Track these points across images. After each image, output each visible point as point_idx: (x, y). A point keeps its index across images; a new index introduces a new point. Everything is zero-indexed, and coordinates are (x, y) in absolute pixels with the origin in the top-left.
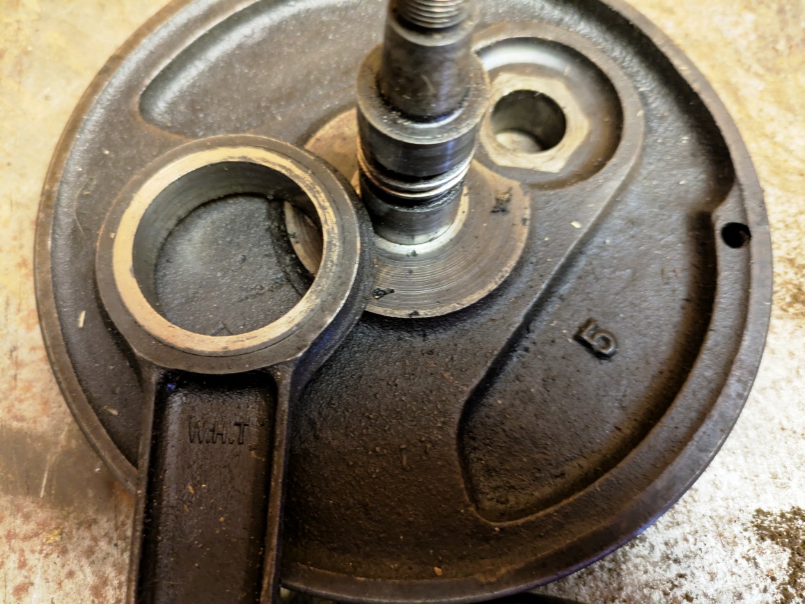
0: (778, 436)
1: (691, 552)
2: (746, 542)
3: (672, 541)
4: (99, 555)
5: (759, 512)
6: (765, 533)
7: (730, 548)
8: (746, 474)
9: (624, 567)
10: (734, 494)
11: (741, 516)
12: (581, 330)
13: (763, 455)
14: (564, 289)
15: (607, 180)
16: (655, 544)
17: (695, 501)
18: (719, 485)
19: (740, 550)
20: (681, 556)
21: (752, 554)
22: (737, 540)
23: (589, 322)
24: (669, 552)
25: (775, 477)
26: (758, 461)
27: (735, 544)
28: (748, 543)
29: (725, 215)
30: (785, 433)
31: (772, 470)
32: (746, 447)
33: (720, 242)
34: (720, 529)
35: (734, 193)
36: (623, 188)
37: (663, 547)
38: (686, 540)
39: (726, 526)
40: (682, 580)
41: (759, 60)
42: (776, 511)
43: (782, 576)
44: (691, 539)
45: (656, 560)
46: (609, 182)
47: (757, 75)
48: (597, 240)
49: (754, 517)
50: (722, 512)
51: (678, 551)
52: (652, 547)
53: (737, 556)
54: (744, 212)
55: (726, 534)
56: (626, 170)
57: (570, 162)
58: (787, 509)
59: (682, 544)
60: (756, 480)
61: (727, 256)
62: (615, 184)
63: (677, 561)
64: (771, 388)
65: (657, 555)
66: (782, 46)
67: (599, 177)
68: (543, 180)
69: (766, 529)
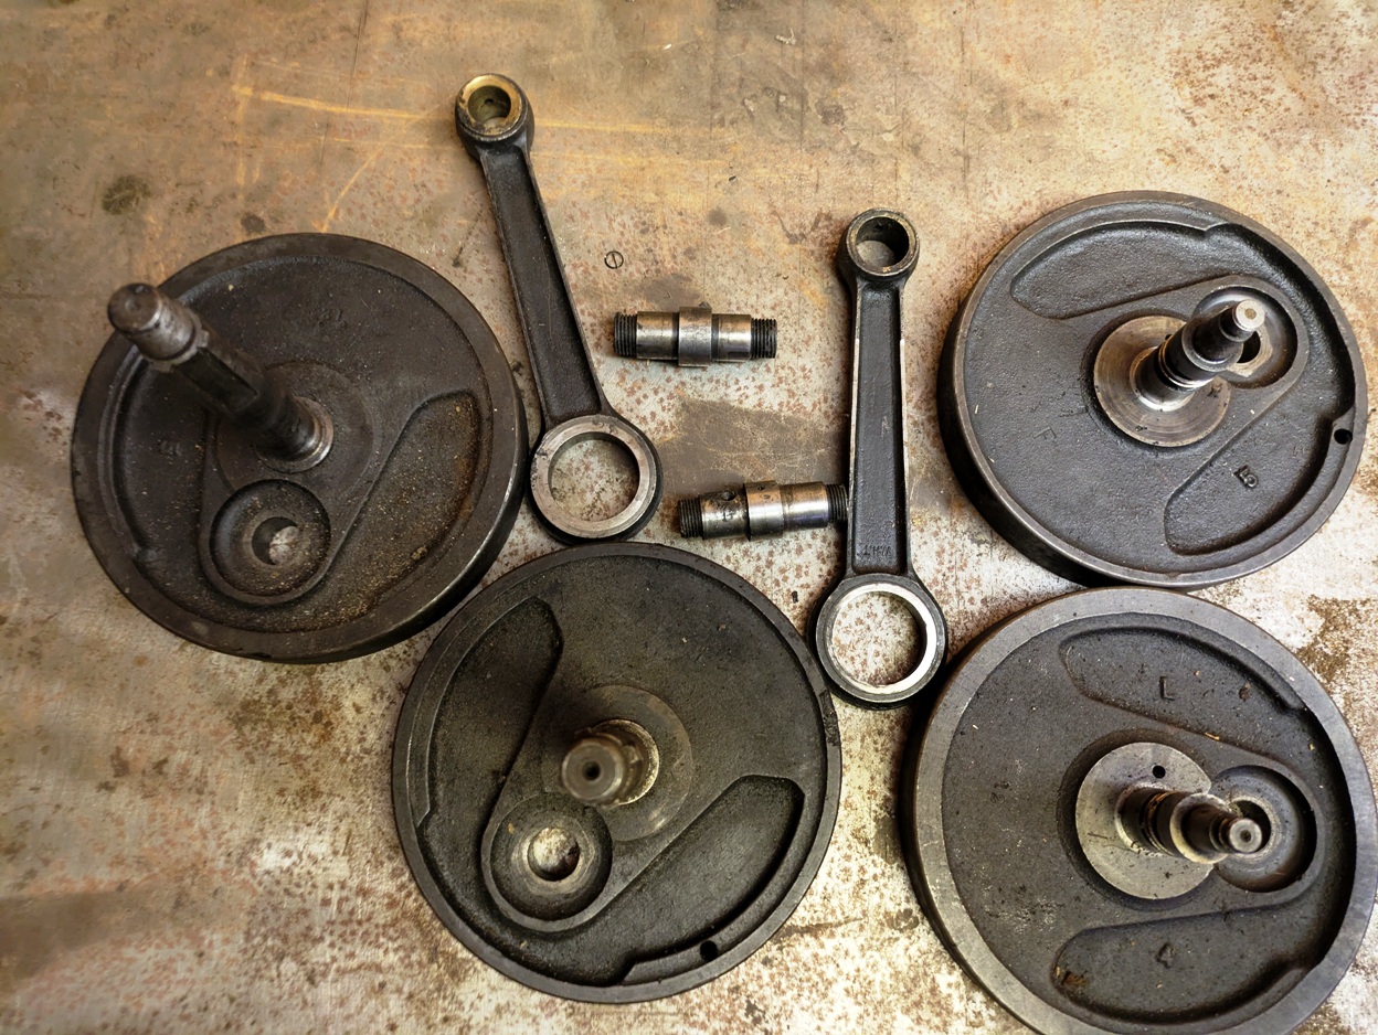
4: (940, 536)
5: (1313, 596)
6: (1312, 607)
7: (1291, 611)
11: (1302, 596)
12: (1240, 471)
14: (1235, 447)
15: (1277, 389)
19: (1295, 613)
21: (1302, 616)
22: (1295, 607)
23: (1245, 467)
25: (1328, 580)
26: (1320, 570)
27: (1294, 609)
28: (1302, 610)
29: (1340, 424)
33: (1333, 438)
35: (1350, 412)
36: (1285, 396)
39: (1291, 599)
42: (1322, 598)
43: (1316, 631)
46: (1277, 391)
48: (1261, 423)
49: (1309, 598)
51: (1261, 606)
54: (1352, 424)
55: (1290, 603)
56: (1289, 385)
57: (1255, 373)
58: (1330, 598)
61: (1334, 447)
62: (1281, 393)
65: (1248, 604)
67: (1273, 386)
68: (1238, 380)
69: (1314, 606)
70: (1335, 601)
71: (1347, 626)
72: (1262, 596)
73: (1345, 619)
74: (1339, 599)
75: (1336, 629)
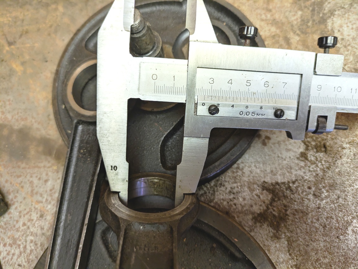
0: (276, 159)
1: (239, 191)
2: (258, 190)
3: (233, 187)
5: (264, 182)
7: (252, 191)
8: (262, 169)
9: (216, 193)
10: (257, 175)
11: (257, 182)
13: (270, 164)
16: (227, 187)
17: (243, 176)
18: (252, 172)
20: (235, 192)
21: (259, 194)
22: (254, 189)
24: (231, 190)
25: (272, 172)
26: (267, 166)
27: (254, 191)
30: (279, 158)
31: (271, 169)
32: (264, 161)
34: (250, 185)
37: (230, 189)
38: (238, 188)
39: (252, 185)
40: (234, 199)
41: (299, 29)
42: (270, 182)
43: (267, 202)
44: (239, 188)
45: (227, 192)
47: (298, 35)
49: (262, 183)
50: (251, 180)
51: (235, 191)
52: (226, 188)
53: (254, 194)
55: (252, 187)
58: (274, 182)
59: (236, 189)
60: (265, 172)
63: (234, 193)
64: (277, 143)
65: (228, 190)
66: (310, 24)
69: (265, 187)
70: (277, 183)
71: (285, 197)
72: (235, 185)
73: (283, 192)
74: (279, 181)
75: (279, 199)
